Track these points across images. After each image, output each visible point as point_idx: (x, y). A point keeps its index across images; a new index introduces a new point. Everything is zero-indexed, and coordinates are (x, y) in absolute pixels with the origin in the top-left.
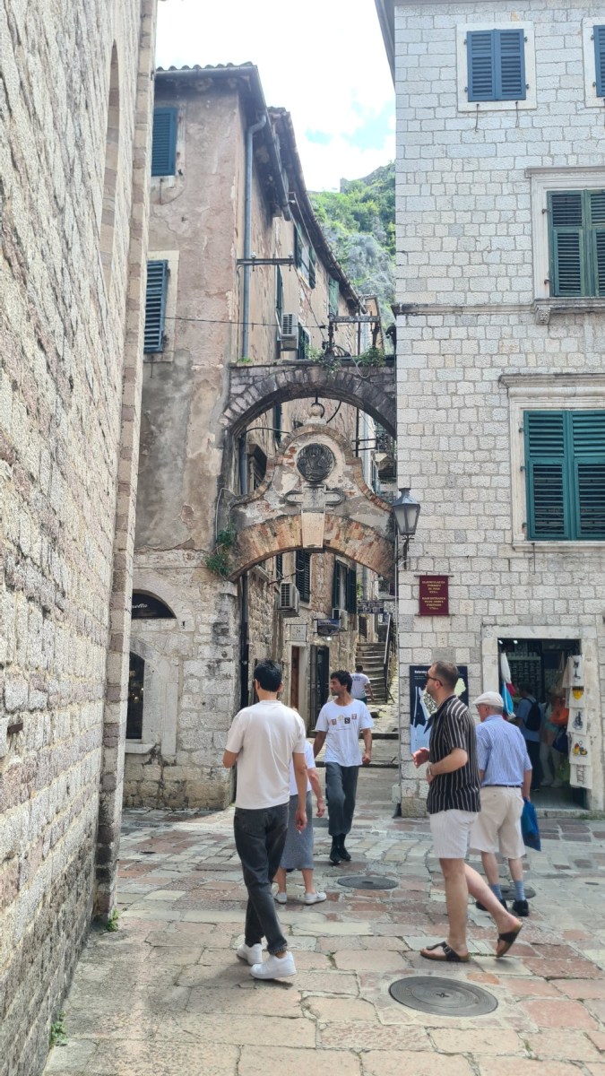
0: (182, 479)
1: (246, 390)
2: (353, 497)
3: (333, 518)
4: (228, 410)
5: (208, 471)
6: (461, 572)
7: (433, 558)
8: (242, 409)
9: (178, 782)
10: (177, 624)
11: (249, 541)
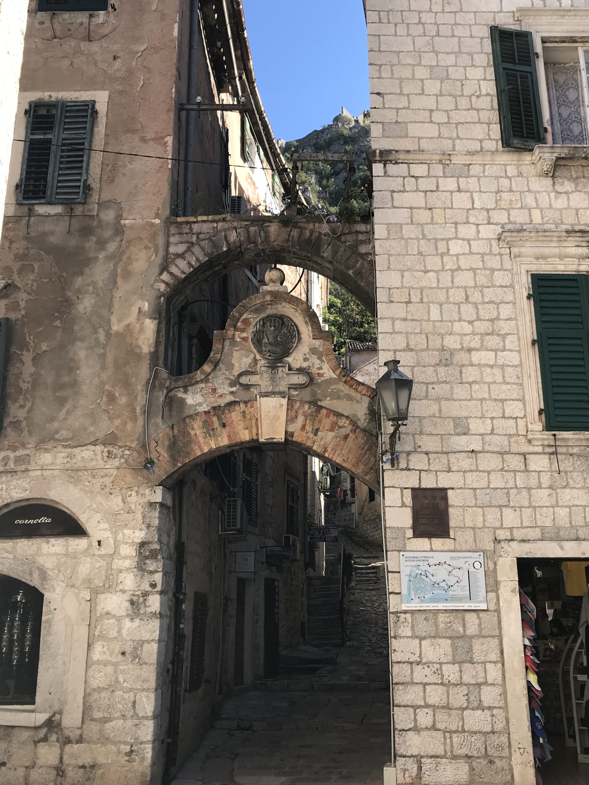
0: (103, 356)
1: (189, 249)
2: (322, 379)
3: (298, 404)
4: (165, 273)
5: (139, 347)
6: (465, 472)
7: (427, 453)
8: (183, 272)
9: (83, 767)
10: (90, 545)
11: (189, 434)
